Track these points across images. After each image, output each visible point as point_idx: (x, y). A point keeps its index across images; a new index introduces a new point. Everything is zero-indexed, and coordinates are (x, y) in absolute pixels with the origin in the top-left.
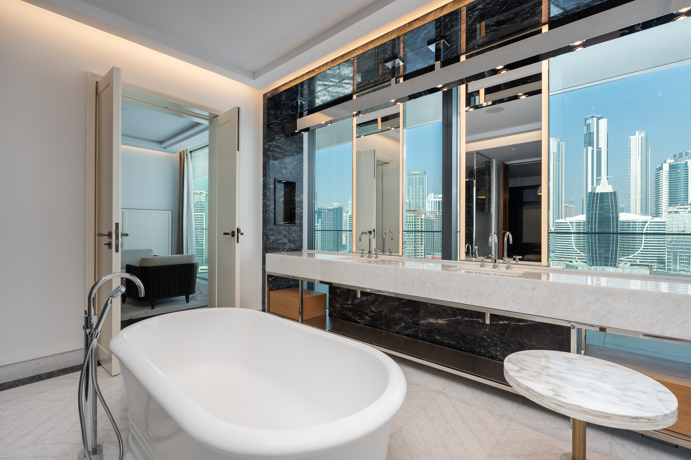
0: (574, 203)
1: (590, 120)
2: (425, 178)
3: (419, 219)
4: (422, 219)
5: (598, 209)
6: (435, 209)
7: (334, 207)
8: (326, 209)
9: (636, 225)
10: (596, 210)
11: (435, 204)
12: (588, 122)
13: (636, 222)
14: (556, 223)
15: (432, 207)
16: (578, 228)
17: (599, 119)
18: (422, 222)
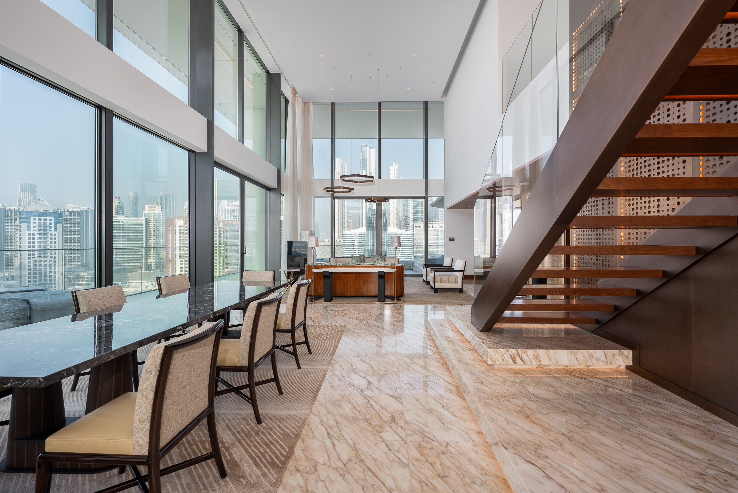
0: (351, 218)
1: (364, 148)
4: (220, 228)
7: (82, 209)
8: (66, 212)
12: (363, 149)
14: (344, 234)
16: (360, 238)
17: (370, 148)
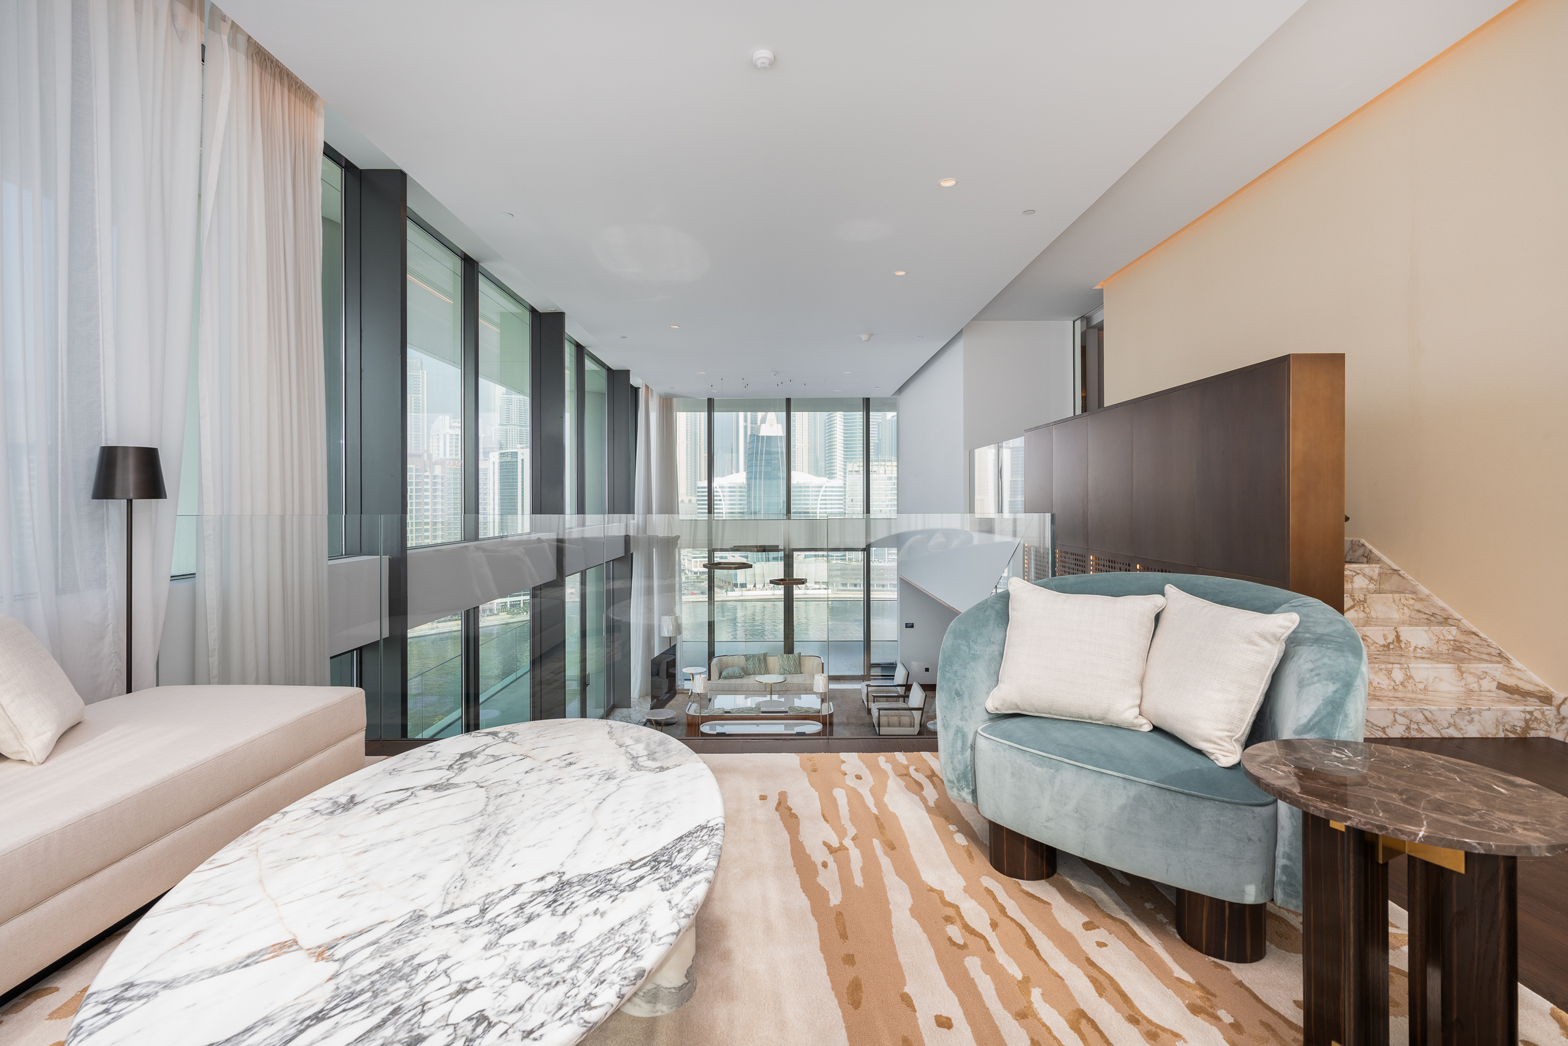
2: (423, 377)
3: (427, 477)
4: (435, 477)
5: (763, 464)
6: (454, 453)
9: (808, 491)
10: (761, 466)
11: (454, 441)
13: (809, 487)
14: (698, 488)
15: (445, 448)
16: (733, 496)
18: (435, 484)
